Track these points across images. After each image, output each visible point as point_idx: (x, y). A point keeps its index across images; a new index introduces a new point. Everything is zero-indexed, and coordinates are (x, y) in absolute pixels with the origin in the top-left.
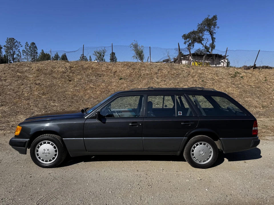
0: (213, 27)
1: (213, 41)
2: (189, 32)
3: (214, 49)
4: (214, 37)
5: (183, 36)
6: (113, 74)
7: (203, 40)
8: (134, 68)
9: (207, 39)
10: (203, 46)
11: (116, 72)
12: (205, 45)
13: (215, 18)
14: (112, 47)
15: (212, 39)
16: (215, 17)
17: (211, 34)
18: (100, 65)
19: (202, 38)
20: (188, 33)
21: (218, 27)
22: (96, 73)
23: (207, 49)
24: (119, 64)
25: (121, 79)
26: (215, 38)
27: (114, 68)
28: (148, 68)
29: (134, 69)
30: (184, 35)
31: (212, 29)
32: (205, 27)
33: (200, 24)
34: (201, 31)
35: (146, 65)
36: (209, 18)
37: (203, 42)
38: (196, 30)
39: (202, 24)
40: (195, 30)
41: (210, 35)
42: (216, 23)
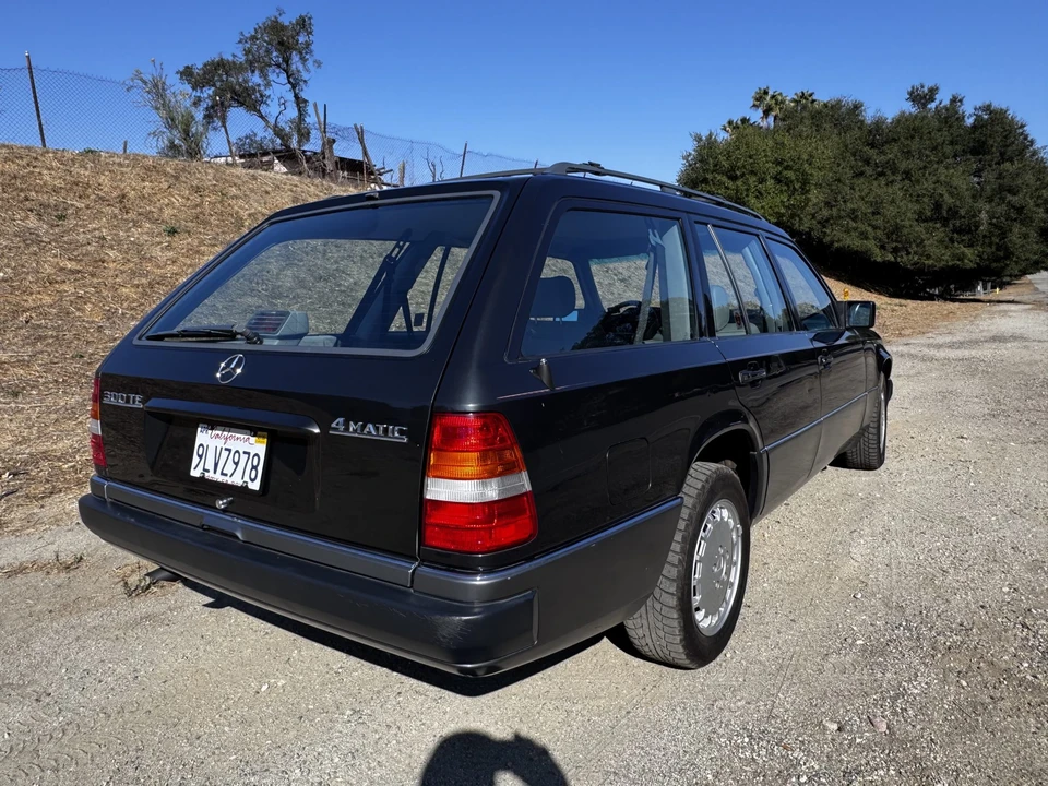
0: (295, 58)
1: (299, 110)
2: (207, 59)
3: (308, 140)
4: (303, 95)
5: (182, 73)
6: (117, 211)
7: (265, 103)
8: (198, 188)
9: (282, 101)
10: (263, 124)
11: (124, 196)
12: (272, 121)
13: (303, 24)
14: (31, 72)
15: (298, 105)
16: (304, 21)
17: (294, 83)
18: (21, 158)
19: (262, 96)
20: (205, 65)
21: (318, 64)
22: (27, 199)
23: (282, 139)
24: (120, 165)
25: (172, 232)
26: (305, 101)
27: (104, 179)
28: (252, 191)
29: (197, 190)
30: (187, 67)
31: (294, 67)
32: (268, 52)
33: (248, 35)
34: (253, 63)
35: (238, 177)
36: (280, 19)
37: (263, 109)
38: (231, 59)
39: (253, 38)
40: (225, 57)
41: (289, 86)
42: (308, 45)
